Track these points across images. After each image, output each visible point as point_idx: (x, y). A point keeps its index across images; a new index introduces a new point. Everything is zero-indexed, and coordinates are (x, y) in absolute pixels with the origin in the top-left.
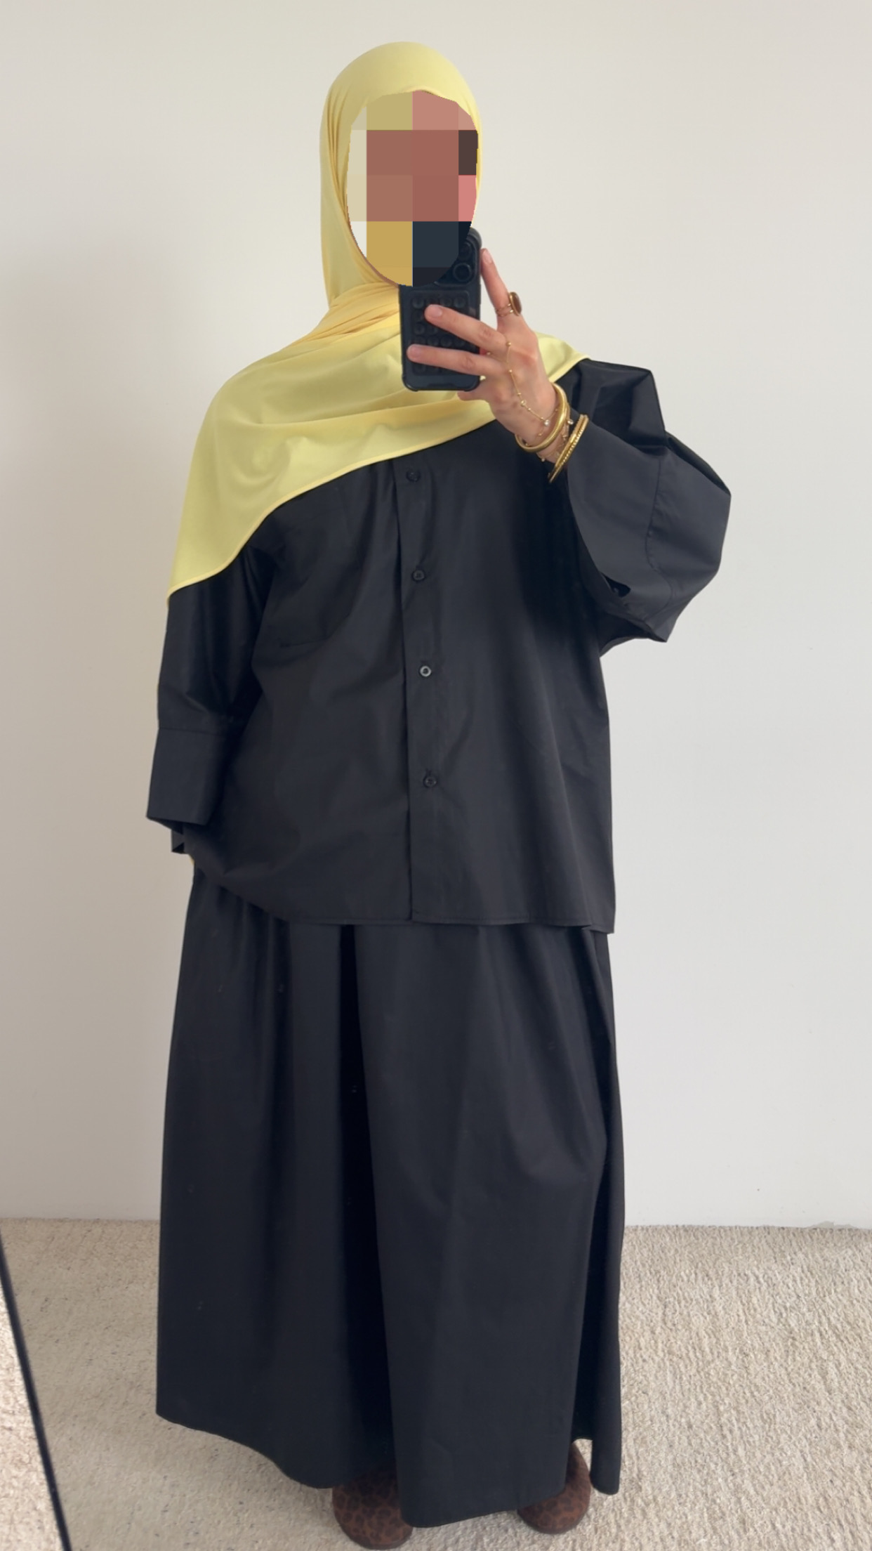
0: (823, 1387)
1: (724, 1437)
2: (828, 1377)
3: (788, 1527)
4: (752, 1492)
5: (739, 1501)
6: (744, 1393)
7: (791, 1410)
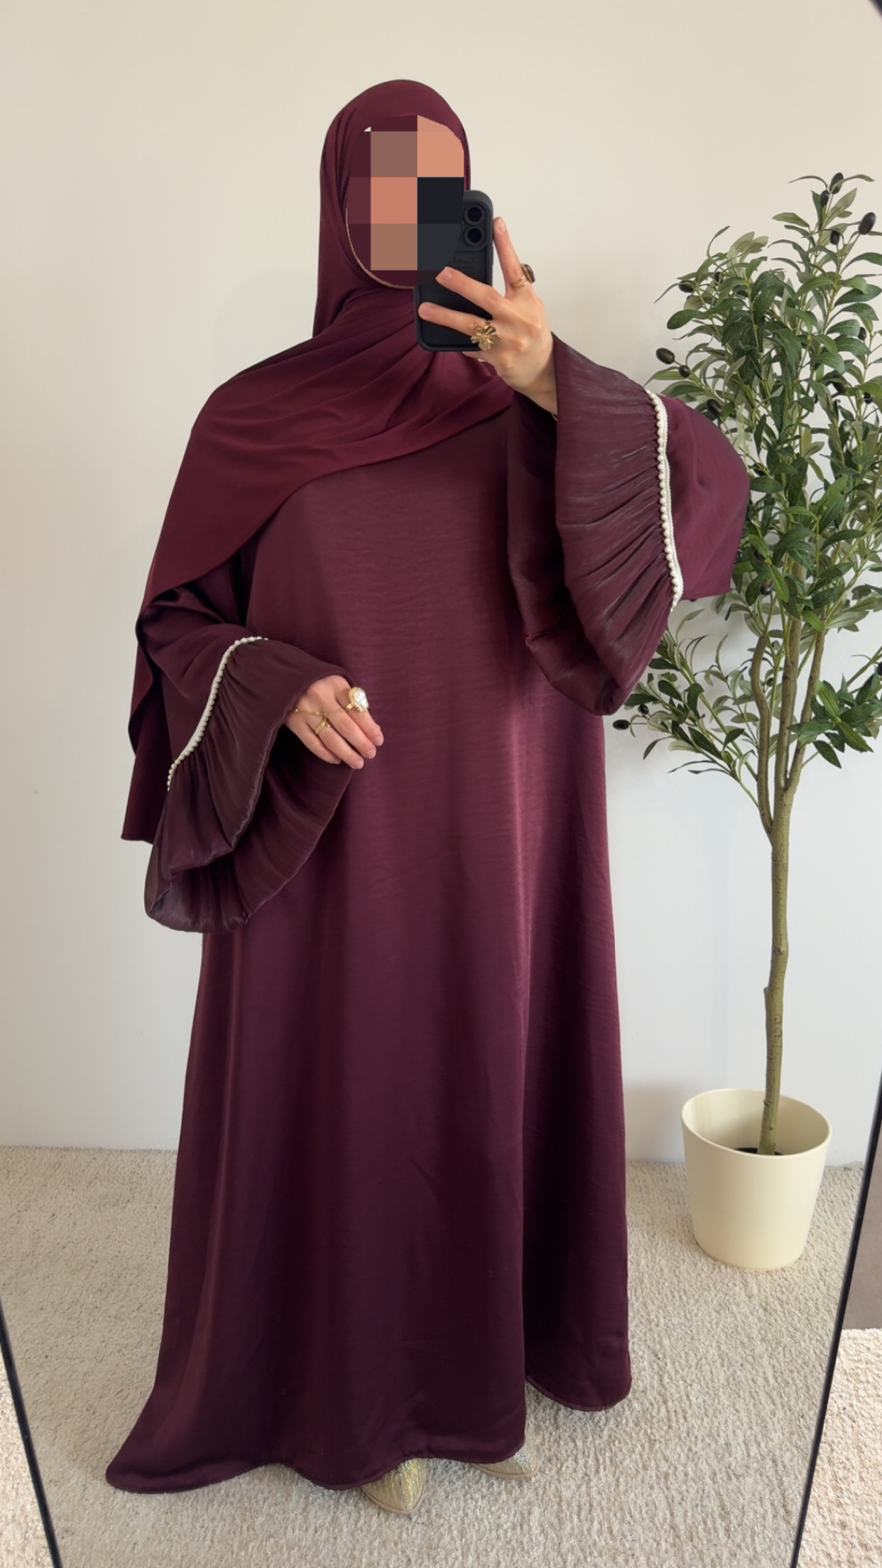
0: (743, 1293)
1: (651, 1330)
2: (750, 1285)
3: (700, 1400)
4: (673, 1373)
5: (661, 1377)
6: (674, 1297)
7: (712, 1311)
